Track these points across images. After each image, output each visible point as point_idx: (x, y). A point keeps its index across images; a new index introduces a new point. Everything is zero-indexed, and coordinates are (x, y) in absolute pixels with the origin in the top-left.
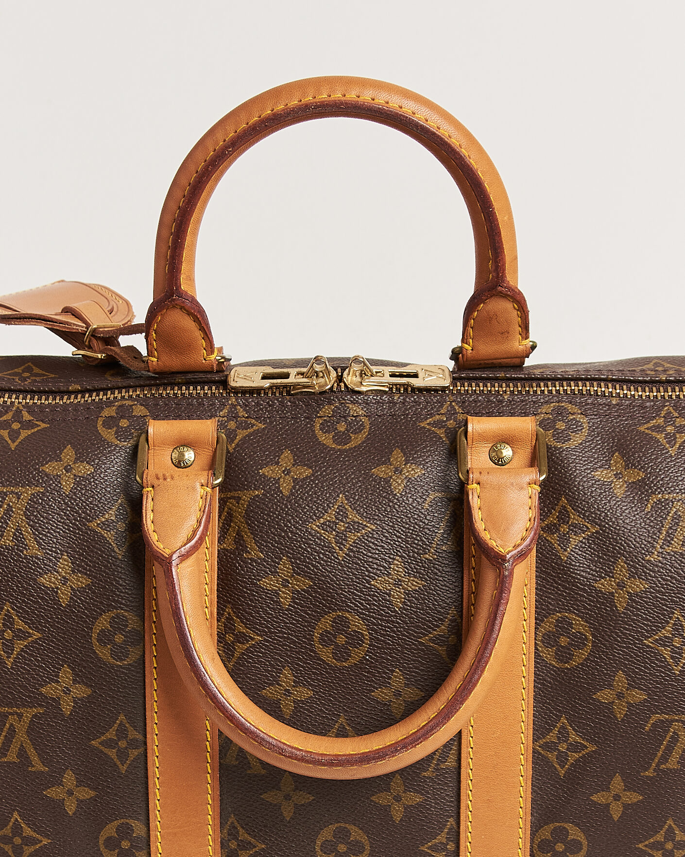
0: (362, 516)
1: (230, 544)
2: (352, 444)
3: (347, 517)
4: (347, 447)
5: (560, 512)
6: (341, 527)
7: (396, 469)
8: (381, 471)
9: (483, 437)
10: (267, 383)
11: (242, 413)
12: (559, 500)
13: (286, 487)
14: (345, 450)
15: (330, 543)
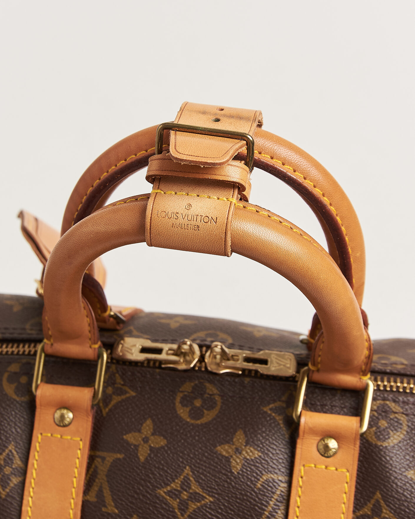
0: (203, 489)
1: (92, 497)
2: (204, 420)
3: (190, 488)
4: (199, 422)
5: (374, 505)
6: (185, 496)
7: (237, 449)
8: (224, 450)
9: (313, 431)
10: (142, 357)
11: (119, 380)
12: (374, 493)
13: (143, 454)
14: (198, 425)
15: (173, 508)
